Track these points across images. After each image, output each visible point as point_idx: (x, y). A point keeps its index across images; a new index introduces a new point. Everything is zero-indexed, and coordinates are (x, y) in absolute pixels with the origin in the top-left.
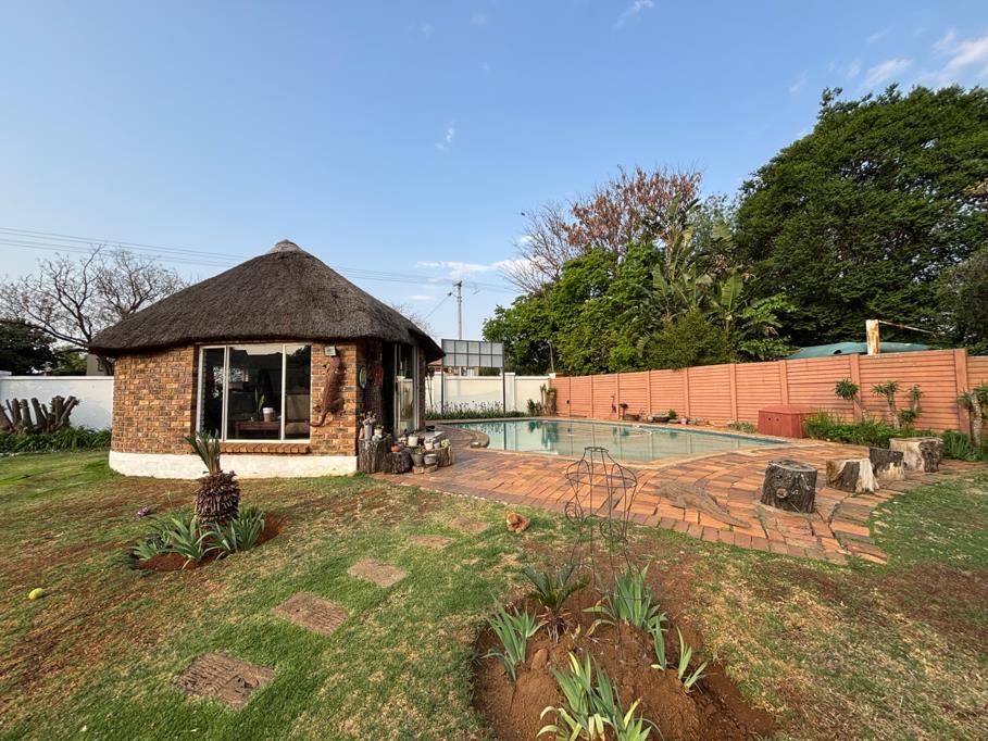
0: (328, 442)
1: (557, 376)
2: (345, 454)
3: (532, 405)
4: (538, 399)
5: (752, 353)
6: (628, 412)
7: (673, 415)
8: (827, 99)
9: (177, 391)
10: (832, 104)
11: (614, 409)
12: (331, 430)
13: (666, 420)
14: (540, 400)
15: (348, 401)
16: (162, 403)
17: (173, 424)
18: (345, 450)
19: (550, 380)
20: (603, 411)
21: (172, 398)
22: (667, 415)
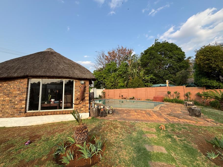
0: (80, 109)
1: (105, 89)
2: (85, 112)
3: (100, 96)
4: (101, 94)
5: (147, 85)
6: (123, 97)
7: (134, 98)
8: (156, 40)
9: (18, 94)
10: (157, 42)
11: (120, 97)
12: (81, 105)
13: (132, 99)
14: (101, 95)
15: (87, 97)
16: (10, 99)
17: (16, 106)
18: (85, 111)
19: (103, 90)
20: (117, 97)
21: (16, 97)
22: (132, 98)
